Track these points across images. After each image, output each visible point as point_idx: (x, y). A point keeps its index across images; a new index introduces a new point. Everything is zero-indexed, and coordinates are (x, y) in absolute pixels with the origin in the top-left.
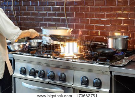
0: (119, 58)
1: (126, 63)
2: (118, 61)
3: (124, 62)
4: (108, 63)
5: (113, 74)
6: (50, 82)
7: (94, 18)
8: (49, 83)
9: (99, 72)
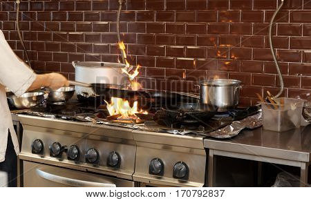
0: (222, 124)
1: (236, 133)
2: (220, 128)
3: (232, 130)
4: (202, 132)
5: (211, 154)
6: (89, 170)
7: (173, 45)
8: (87, 172)
9: (185, 150)
